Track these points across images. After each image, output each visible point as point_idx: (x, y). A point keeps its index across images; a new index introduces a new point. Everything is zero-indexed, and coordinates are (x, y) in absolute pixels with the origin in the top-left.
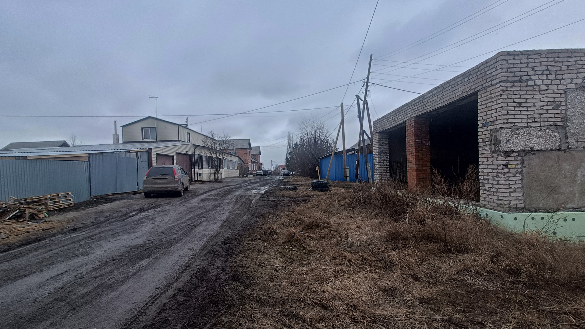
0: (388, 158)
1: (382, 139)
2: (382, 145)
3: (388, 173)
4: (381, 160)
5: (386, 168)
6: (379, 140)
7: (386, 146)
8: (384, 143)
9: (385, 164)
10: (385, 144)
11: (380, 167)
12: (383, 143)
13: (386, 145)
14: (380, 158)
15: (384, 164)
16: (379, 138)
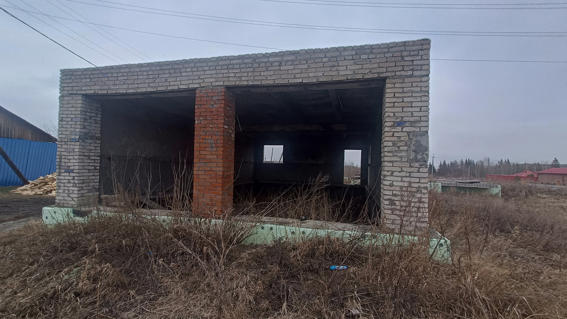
0: (99, 148)
1: (89, 110)
2: (89, 121)
3: (96, 177)
4: (85, 151)
5: (93, 168)
6: (83, 109)
7: (96, 125)
8: (94, 118)
9: (92, 160)
10: (94, 122)
11: (81, 164)
12: (90, 119)
13: (96, 123)
14: (81, 147)
15: (89, 159)
16: (83, 106)
